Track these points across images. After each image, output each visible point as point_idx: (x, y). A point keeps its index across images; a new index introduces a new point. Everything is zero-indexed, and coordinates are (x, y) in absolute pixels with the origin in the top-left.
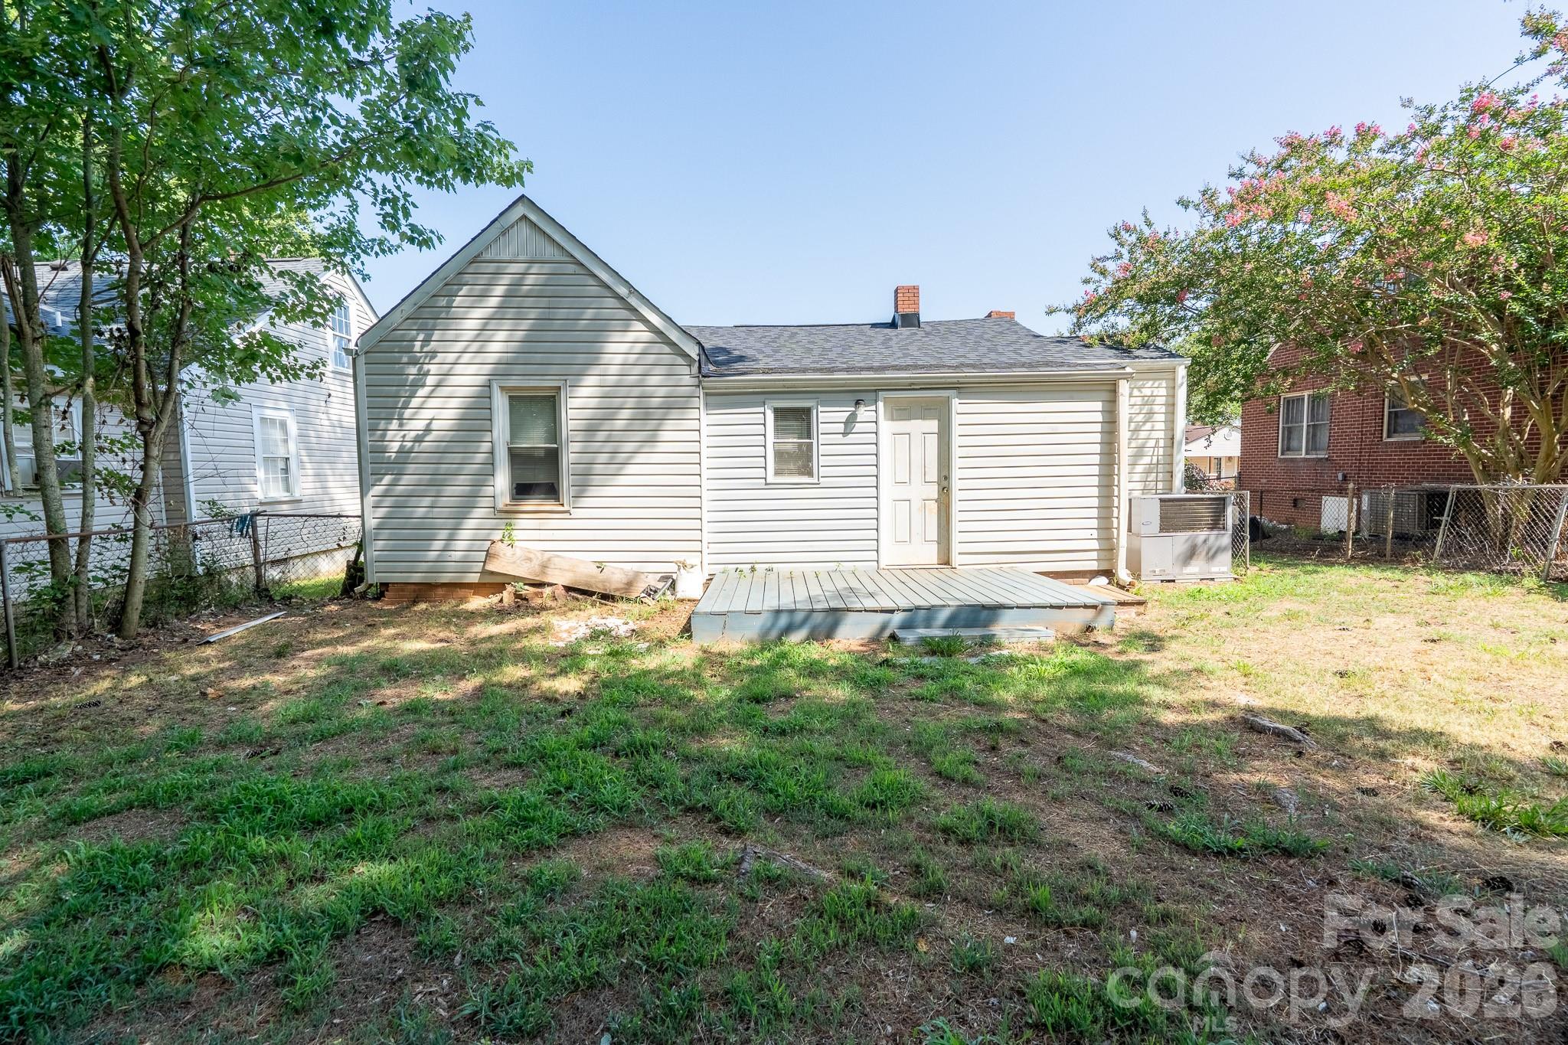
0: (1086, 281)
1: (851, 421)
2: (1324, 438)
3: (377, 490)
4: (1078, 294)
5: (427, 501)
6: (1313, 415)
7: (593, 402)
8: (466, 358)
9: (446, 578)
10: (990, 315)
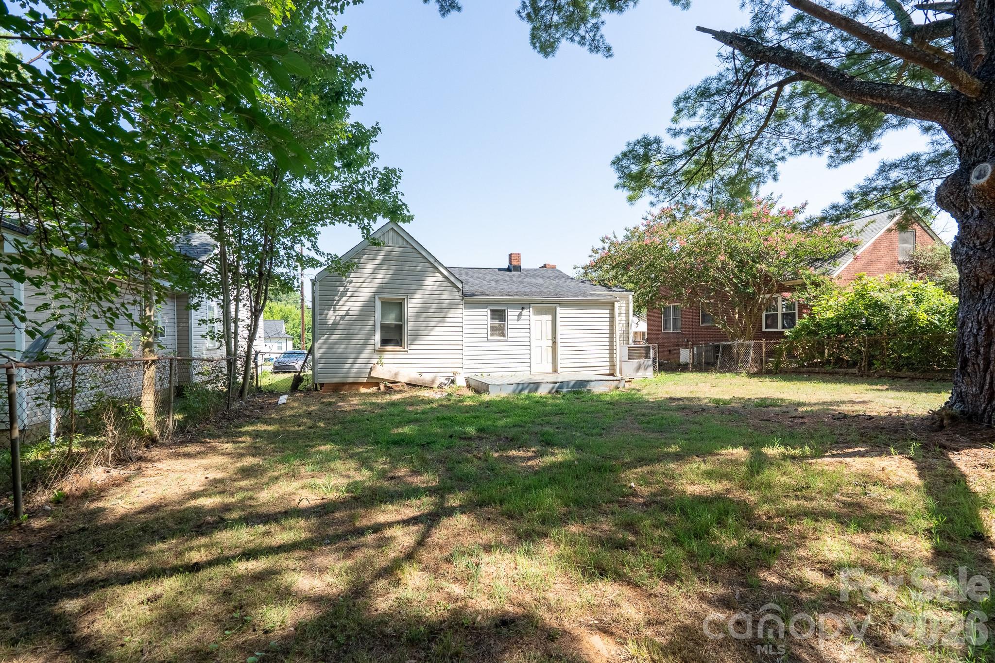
0: (590, 256)
1: (520, 315)
2: (679, 324)
3: (321, 341)
4: (587, 261)
5: (343, 346)
6: (675, 315)
7: (419, 305)
8: (364, 285)
9: (350, 380)
10: (545, 266)
